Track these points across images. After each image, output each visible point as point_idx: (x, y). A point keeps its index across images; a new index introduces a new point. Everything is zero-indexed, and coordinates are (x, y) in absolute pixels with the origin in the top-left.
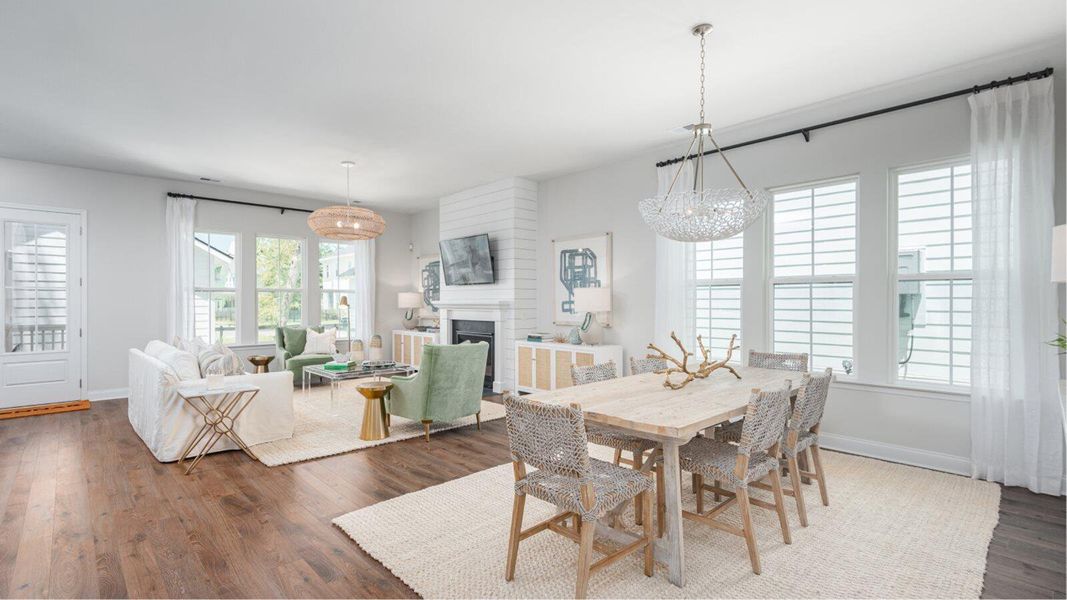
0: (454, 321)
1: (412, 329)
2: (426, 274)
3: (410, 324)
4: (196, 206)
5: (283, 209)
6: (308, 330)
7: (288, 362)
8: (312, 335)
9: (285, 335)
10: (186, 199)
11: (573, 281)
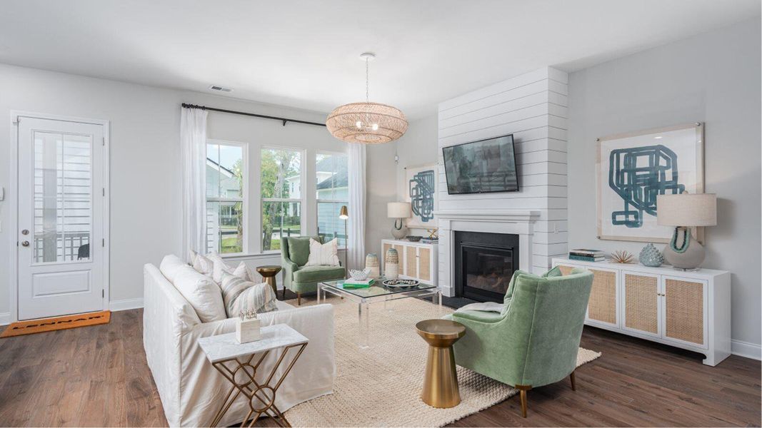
0: (456, 233)
1: (400, 238)
2: (414, 184)
3: (399, 233)
4: (208, 115)
5: (285, 121)
6: (311, 240)
7: (296, 274)
8: (314, 246)
9: (290, 245)
10: (198, 110)
11: (634, 185)
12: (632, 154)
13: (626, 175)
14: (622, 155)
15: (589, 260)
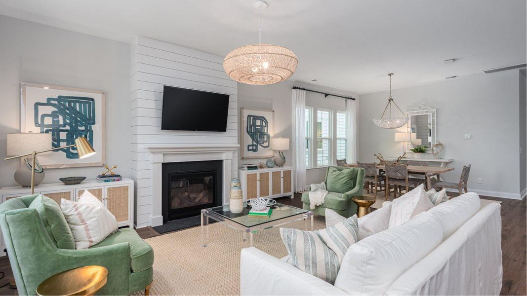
0: (163, 165)
2: (48, 109)
11: (255, 133)
12: (256, 118)
13: (253, 127)
14: (252, 118)
15: (256, 169)
